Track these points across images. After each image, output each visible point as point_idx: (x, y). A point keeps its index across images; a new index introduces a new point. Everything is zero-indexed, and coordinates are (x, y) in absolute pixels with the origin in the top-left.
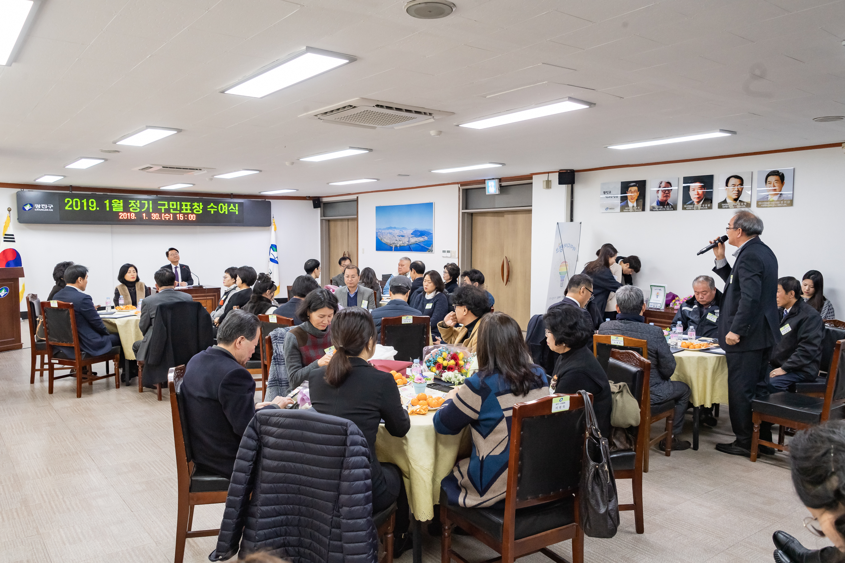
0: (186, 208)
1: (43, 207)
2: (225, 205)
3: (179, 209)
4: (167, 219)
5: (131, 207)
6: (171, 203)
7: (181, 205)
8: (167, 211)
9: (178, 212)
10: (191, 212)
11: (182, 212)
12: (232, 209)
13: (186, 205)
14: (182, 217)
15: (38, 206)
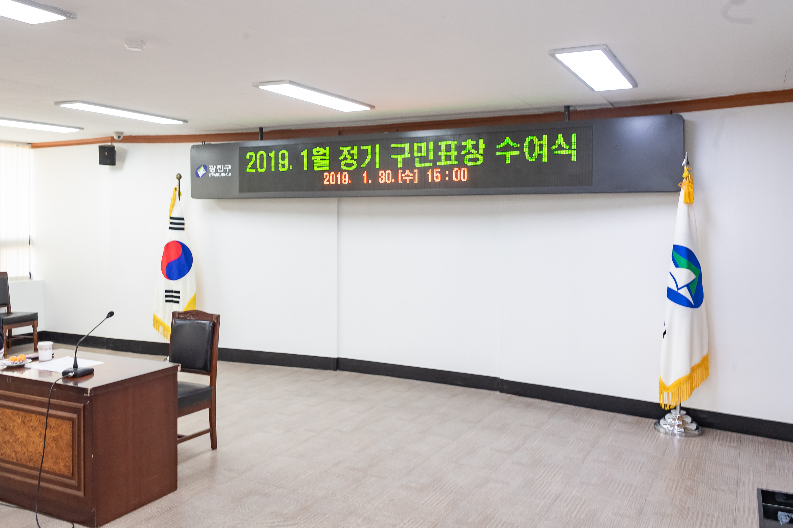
0: (448, 153)
1: (219, 171)
2: (540, 139)
3: (431, 157)
4: (408, 182)
5: (343, 160)
6: (416, 145)
7: (437, 149)
8: (409, 164)
9: (431, 165)
10: (457, 163)
11: (439, 163)
12: (560, 148)
13: (448, 148)
14: (439, 175)
15: (212, 168)
